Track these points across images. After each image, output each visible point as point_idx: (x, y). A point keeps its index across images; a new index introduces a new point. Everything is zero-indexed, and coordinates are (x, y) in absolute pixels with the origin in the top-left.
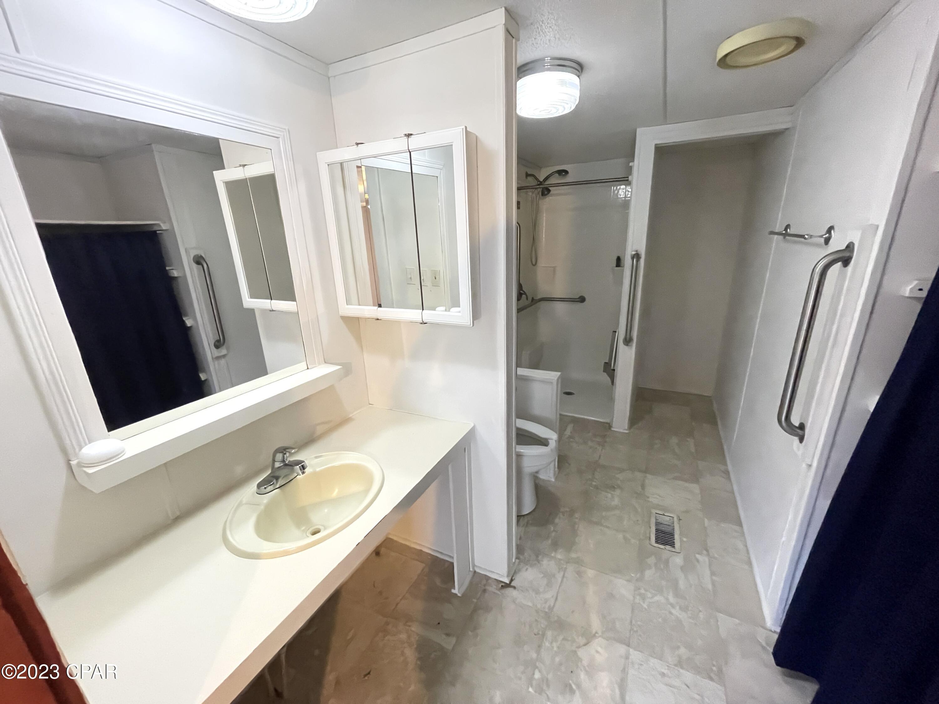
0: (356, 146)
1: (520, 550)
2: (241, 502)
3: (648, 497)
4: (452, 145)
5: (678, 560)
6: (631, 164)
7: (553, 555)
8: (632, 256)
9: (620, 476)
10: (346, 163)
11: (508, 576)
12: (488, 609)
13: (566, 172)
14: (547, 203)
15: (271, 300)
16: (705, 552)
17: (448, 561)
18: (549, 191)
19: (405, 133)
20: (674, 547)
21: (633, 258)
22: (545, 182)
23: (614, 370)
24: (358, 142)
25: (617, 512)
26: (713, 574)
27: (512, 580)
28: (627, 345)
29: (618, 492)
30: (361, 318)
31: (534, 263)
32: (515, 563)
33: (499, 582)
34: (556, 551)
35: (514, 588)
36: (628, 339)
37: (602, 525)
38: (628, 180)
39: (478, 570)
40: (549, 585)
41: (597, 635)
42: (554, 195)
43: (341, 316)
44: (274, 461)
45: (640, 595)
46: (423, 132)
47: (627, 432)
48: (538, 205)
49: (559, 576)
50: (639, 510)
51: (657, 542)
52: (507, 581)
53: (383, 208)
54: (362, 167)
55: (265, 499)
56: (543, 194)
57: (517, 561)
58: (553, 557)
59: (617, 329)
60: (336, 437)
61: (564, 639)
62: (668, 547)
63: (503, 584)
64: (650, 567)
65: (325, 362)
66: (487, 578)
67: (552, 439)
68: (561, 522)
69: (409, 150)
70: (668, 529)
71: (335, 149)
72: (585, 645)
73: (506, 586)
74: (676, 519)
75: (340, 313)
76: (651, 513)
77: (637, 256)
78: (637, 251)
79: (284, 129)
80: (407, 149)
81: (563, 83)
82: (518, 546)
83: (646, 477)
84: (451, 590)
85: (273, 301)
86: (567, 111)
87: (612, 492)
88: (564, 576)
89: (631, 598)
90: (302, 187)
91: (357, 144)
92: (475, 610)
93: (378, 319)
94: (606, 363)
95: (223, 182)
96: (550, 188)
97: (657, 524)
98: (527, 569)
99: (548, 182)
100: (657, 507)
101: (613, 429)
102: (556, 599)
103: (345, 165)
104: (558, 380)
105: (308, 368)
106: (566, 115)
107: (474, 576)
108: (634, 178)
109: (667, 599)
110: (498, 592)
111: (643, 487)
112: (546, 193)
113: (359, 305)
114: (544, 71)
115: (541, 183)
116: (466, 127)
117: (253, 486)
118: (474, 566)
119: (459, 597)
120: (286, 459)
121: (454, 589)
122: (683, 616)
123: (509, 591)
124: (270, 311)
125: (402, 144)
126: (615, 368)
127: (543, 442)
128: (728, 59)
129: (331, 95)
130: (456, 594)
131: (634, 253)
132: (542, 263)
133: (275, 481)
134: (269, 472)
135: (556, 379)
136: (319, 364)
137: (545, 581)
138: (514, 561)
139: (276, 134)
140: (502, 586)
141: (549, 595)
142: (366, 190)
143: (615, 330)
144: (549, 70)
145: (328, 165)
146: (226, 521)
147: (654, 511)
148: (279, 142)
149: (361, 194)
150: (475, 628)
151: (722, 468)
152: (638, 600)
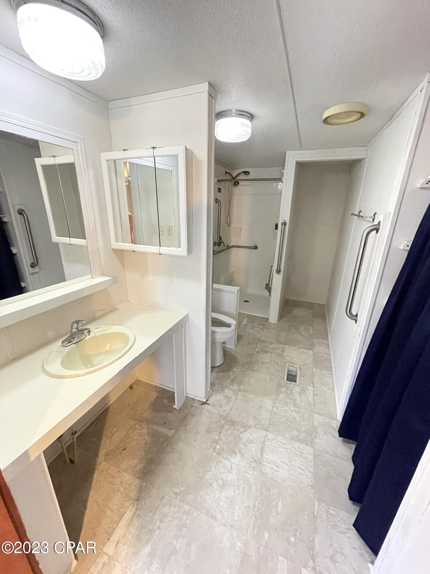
0: (124, 151)
1: (212, 385)
2: (53, 350)
3: (285, 357)
4: (178, 155)
5: (297, 389)
6: (283, 171)
7: (231, 387)
8: (282, 223)
9: (271, 346)
10: (118, 160)
11: (205, 398)
12: (193, 416)
13: (249, 173)
14: (237, 190)
15: (70, 238)
16: (312, 385)
17: (172, 391)
18: (238, 183)
19: (152, 146)
20: (296, 382)
21: (282, 225)
22: (236, 178)
23: (271, 288)
24: (125, 149)
25: (268, 365)
26: (314, 395)
27: (207, 401)
28: (278, 274)
29: (269, 354)
30: (124, 250)
31: (229, 225)
32: (209, 391)
33: (200, 402)
34: (233, 385)
35: (209, 404)
36: (278, 270)
37: (259, 372)
38: (281, 180)
39: (188, 396)
40: (228, 403)
41: (251, 426)
42: (242, 185)
43: (112, 249)
44: (72, 328)
45: (276, 406)
46: (162, 147)
47: (277, 323)
48: (232, 190)
49: (233, 398)
50: (279, 363)
51: (287, 380)
52: (205, 401)
53: (139, 186)
54: (127, 162)
55: (67, 349)
56: (235, 185)
57: (211, 390)
58: (231, 388)
59: (273, 264)
60: (108, 317)
61: (234, 429)
62: (293, 383)
63: (202, 403)
64: (282, 393)
65: (103, 275)
66: (194, 400)
67: (233, 324)
68: (237, 370)
69: (154, 156)
70: (294, 374)
71: (111, 151)
72: (244, 431)
73: (204, 403)
74: (298, 368)
75: (112, 247)
76: (286, 365)
77: (284, 224)
78: (284, 221)
79: (81, 138)
80: (153, 155)
81: (242, 124)
82: (211, 383)
83: (285, 347)
84: (173, 406)
85: (71, 239)
86: (244, 140)
87: (266, 355)
88: (236, 398)
89: (271, 409)
90: (91, 172)
91: (124, 150)
92: (185, 417)
93: (134, 251)
94: (266, 284)
95: (41, 165)
96: (239, 182)
97: (289, 371)
98: (216, 395)
99: (238, 178)
100: (290, 362)
101: (269, 321)
102: (231, 409)
103: (117, 161)
104: (238, 291)
105: (92, 278)
106: (243, 142)
107: (186, 398)
108: (284, 179)
109: (289, 408)
110: (200, 407)
111: (283, 352)
112: (236, 184)
113: (123, 243)
114: (232, 117)
115: (234, 178)
116: (186, 146)
117: (60, 343)
118: (187, 393)
119: (178, 410)
120: (79, 328)
121: (175, 405)
122: (296, 416)
123: (206, 406)
124: (70, 244)
125: (150, 152)
126: (272, 287)
127: (228, 326)
128: (328, 119)
129: (109, 120)
130: (176, 409)
131: (283, 221)
132: (234, 225)
133: (72, 339)
134: (69, 335)
135: (237, 291)
136: (99, 276)
137: (226, 400)
138: (209, 390)
139: (75, 140)
140: (202, 404)
141: (228, 408)
142: (129, 175)
143: (272, 265)
144: (234, 116)
145: (107, 161)
146: (44, 361)
147: (287, 364)
148: (78, 145)
149: (126, 177)
150: (185, 425)
151: (326, 342)
152: (275, 409)
